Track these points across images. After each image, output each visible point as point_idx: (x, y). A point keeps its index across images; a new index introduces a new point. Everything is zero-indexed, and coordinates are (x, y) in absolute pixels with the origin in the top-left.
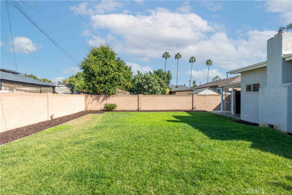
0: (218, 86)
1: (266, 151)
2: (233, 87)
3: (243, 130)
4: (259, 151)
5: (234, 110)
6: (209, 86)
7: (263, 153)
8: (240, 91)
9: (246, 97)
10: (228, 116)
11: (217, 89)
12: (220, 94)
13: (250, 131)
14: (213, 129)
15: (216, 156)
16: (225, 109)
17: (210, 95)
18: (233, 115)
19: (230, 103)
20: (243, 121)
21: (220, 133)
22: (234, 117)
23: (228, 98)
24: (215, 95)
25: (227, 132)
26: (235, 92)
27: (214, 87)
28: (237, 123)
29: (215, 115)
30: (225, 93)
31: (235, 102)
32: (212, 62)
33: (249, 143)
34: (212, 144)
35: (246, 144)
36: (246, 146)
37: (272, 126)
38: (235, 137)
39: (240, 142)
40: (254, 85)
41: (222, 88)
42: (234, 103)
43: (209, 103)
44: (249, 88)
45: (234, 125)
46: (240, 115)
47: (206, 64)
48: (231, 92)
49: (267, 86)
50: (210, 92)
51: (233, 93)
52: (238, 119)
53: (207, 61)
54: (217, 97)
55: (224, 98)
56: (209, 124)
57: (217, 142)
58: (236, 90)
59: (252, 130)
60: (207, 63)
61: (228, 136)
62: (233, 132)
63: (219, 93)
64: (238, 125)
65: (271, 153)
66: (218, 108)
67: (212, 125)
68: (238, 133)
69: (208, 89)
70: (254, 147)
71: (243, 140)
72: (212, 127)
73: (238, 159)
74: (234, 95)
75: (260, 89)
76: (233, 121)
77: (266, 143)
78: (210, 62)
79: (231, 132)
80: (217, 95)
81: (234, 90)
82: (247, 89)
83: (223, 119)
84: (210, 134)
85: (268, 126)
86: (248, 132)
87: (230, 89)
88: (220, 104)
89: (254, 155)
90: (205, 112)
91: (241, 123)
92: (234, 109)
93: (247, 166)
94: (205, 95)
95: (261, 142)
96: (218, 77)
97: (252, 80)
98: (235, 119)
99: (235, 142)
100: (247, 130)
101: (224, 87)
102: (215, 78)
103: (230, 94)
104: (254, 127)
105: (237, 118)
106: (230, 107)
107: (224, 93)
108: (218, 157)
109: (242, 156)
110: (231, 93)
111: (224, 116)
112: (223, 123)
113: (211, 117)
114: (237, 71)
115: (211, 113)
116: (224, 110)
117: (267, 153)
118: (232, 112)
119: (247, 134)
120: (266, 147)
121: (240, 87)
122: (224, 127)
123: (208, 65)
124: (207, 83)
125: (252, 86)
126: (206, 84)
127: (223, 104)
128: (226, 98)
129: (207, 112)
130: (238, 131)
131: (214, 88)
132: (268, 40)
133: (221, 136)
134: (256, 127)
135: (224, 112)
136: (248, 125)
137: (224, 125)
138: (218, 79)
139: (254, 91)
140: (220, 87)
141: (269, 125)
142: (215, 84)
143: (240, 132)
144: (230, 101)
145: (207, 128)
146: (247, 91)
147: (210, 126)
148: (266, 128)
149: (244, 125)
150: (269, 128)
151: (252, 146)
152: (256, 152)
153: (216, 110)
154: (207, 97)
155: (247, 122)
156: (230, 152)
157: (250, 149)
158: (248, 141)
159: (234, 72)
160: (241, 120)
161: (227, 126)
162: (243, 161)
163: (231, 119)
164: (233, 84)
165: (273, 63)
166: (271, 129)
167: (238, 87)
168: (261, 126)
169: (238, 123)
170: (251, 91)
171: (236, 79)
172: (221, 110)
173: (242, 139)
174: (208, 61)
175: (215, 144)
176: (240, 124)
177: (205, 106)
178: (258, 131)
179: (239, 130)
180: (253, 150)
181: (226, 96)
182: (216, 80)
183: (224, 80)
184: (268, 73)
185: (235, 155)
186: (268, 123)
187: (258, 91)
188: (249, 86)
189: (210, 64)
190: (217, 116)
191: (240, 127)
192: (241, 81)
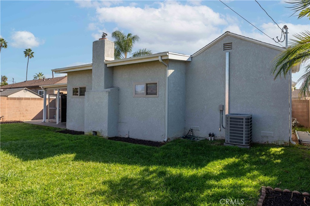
0: (40, 86)
1: (88, 160)
2: (59, 89)
3: (68, 142)
4: (82, 162)
5: (60, 118)
6: (28, 85)
7: (86, 164)
8: (66, 94)
9: (73, 102)
10: (51, 126)
11: (39, 91)
12: (43, 97)
13: (75, 142)
14: (29, 146)
15: (29, 183)
16: (49, 117)
17: (28, 99)
18: (58, 124)
19: (55, 110)
20: (69, 130)
21: (39, 149)
22: (59, 127)
23: (53, 103)
24: (35, 99)
25: (47, 148)
26: (62, 96)
27: (33, 88)
28: (61, 134)
29: (34, 126)
30: (49, 97)
31: (61, 108)
32: (33, 53)
33: (73, 156)
34: (24, 168)
35: (69, 158)
36: (69, 160)
37: (95, 133)
38: (58, 152)
39: (63, 156)
40: (81, 88)
41: (45, 90)
42: (60, 110)
43: (27, 110)
44: (75, 92)
45: (58, 136)
46: (66, 124)
47: (25, 55)
48: (56, 95)
49: (92, 90)
50: (29, 94)
51: (59, 97)
52: (64, 129)
53: (25, 51)
54: (38, 101)
55: (47, 103)
56: (24, 140)
57: (32, 163)
58: (62, 93)
59: (77, 139)
60: (26, 53)
61: (49, 152)
62: (56, 146)
63: (41, 97)
64: (62, 136)
65: (92, 162)
66: (39, 116)
67: (28, 141)
68: (61, 146)
69: (25, 89)
70: (78, 159)
71: (67, 153)
72: (29, 143)
73: (59, 179)
74: (60, 99)
75: (86, 93)
76: (57, 132)
77: (90, 152)
78: (30, 53)
79: (54, 146)
80: (38, 99)
81: (60, 93)
82: (73, 93)
83: (45, 131)
84: (23, 154)
85: (92, 133)
86: (74, 143)
87: (56, 92)
88: (42, 111)
89: (77, 168)
90: (19, 124)
91: (67, 133)
92: (60, 116)
93: (68, 184)
94: (19, 99)
95: (85, 152)
96: (42, 75)
97: (78, 83)
98: (60, 129)
99: (57, 158)
100: (72, 141)
101: (48, 89)
102: (37, 76)
103: (55, 98)
104: (80, 136)
105: (62, 128)
106: (55, 114)
107: (47, 97)
108: (32, 184)
109: (63, 173)
110: (57, 97)
111: (46, 126)
112: (44, 136)
113: (28, 129)
114: (63, 70)
115: (29, 124)
116: (47, 118)
117: (89, 163)
118: (57, 120)
119: (72, 146)
120: (89, 156)
121: (66, 90)
122: (46, 141)
123: (28, 57)
124: (25, 82)
125: (79, 90)
126: (22, 83)
127: (46, 111)
128: (50, 103)
129: (23, 122)
130: (62, 144)
131: (34, 90)
132: (93, 42)
133: (39, 153)
134: (82, 136)
135: (47, 121)
136: (74, 134)
137: (46, 138)
138: (41, 78)
139: (81, 95)
140: (42, 88)
141: (93, 131)
142: (36, 84)
143: (64, 144)
144: (55, 106)
145: (19, 146)
146: (73, 95)
147: (24, 143)
148: (91, 136)
149: (70, 135)
150: (93, 135)
151: (76, 159)
152: (79, 164)
153: (37, 119)
154: (23, 101)
155: (73, 131)
156: (49, 172)
157: (74, 162)
158: (72, 153)
159: (59, 71)
160: (66, 130)
161: (49, 139)
162: (64, 180)
163: (55, 130)
164: (59, 85)
165: (97, 66)
166: (95, 136)
167: (64, 90)
168: (86, 134)
169: (63, 134)
170: (78, 95)
171: (63, 80)
172: (43, 119)
173: (65, 153)
174: (27, 50)
175: (30, 167)
176: (65, 134)
177: (20, 114)
178: (83, 140)
179: (63, 142)
180: (76, 163)
181: (50, 101)
182: (38, 79)
183: (48, 79)
184: (93, 77)
185: (55, 174)
186: (93, 130)
187: (84, 95)
188: (76, 89)
189: (31, 56)
190: (37, 127)
191: (65, 138)
192: (68, 82)
